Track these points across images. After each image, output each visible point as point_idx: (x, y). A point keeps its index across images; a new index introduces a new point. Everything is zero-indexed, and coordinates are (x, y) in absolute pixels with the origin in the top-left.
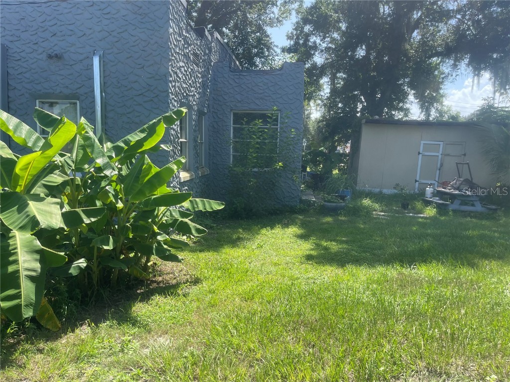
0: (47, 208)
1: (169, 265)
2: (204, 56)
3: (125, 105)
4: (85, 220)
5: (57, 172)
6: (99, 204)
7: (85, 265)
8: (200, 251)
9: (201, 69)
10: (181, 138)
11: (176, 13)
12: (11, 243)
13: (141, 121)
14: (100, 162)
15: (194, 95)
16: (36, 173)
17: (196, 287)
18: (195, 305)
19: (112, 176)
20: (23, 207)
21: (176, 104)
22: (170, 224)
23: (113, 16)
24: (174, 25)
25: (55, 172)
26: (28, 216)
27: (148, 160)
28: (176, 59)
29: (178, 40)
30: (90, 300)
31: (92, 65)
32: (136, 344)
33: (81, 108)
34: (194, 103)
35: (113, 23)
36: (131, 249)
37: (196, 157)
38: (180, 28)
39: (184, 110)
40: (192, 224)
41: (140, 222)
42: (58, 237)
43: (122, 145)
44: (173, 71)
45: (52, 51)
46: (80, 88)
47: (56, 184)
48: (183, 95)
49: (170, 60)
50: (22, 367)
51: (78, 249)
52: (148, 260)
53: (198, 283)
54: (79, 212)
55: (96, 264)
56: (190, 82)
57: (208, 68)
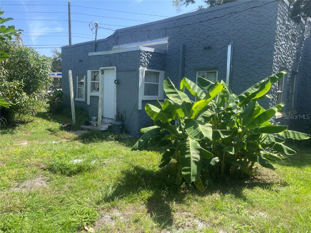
0: (206, 128)
1: (265, 170)
2: (299, 35)
3: (243, 71)
4: (222, 136)
5: (209, 110)
6: (228, 128)
7: (218, 161)
8: (287, 166)
9: (296, 44)
10: (278, 90)
11: (282, 11)
12: (187, 144)
13: (252, 80)
14: (231, 105)
15: (290, 62)
16: (200, 110)
17: (285, 188)
18: (284, 199)
19: (237, 113)
20: (196, 127)
21: (277, 69)
22: (269, 144)
23: (241, 20)
24: (280, 19)
25: (208, 110)
26: (198, 131)
27: (257, 105)
28: (280, 40)
29: (282, 28)
30: (219, 181)
31: (227, 50)
32: (246, 211)
33: (219, 74)
34: (290, 67)
35: (241, 24)
36: (243, 156)
37: (288, 103)
38: (284, 20)
39: (284, 72)
40: (285, 147)
41: (250, 141)
42: (206, 144)
43: (244, 95)
44: (277, 48)
45: (206, 45)
46: (219, 63)
47: (209, 116)
48: (283, 63)
49: (276, 41)
50: (189, 205)
51: (215, 151)
52: (253, 165)
53: (286, 185)
54: (219, 131)
55: (223, 161)
56: (288, 53)
57: (301, 43)
